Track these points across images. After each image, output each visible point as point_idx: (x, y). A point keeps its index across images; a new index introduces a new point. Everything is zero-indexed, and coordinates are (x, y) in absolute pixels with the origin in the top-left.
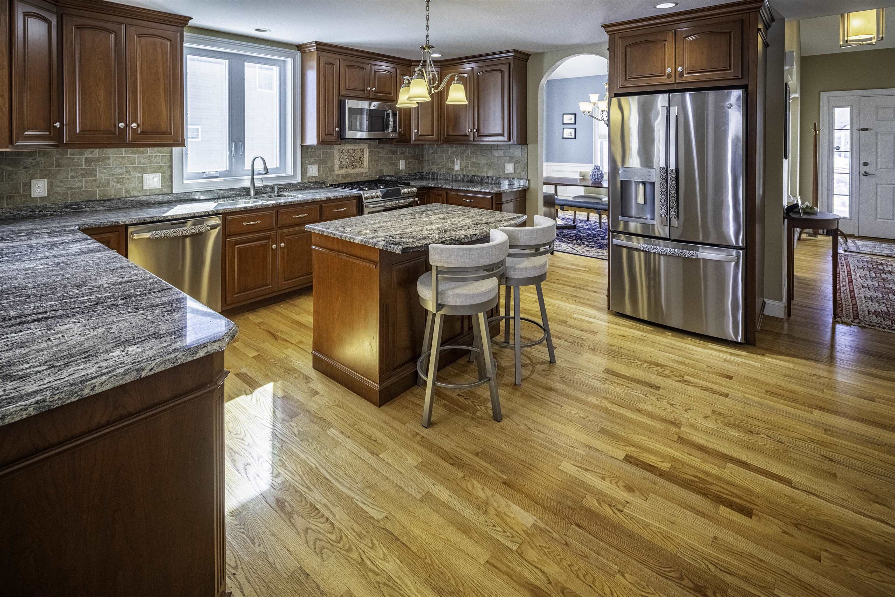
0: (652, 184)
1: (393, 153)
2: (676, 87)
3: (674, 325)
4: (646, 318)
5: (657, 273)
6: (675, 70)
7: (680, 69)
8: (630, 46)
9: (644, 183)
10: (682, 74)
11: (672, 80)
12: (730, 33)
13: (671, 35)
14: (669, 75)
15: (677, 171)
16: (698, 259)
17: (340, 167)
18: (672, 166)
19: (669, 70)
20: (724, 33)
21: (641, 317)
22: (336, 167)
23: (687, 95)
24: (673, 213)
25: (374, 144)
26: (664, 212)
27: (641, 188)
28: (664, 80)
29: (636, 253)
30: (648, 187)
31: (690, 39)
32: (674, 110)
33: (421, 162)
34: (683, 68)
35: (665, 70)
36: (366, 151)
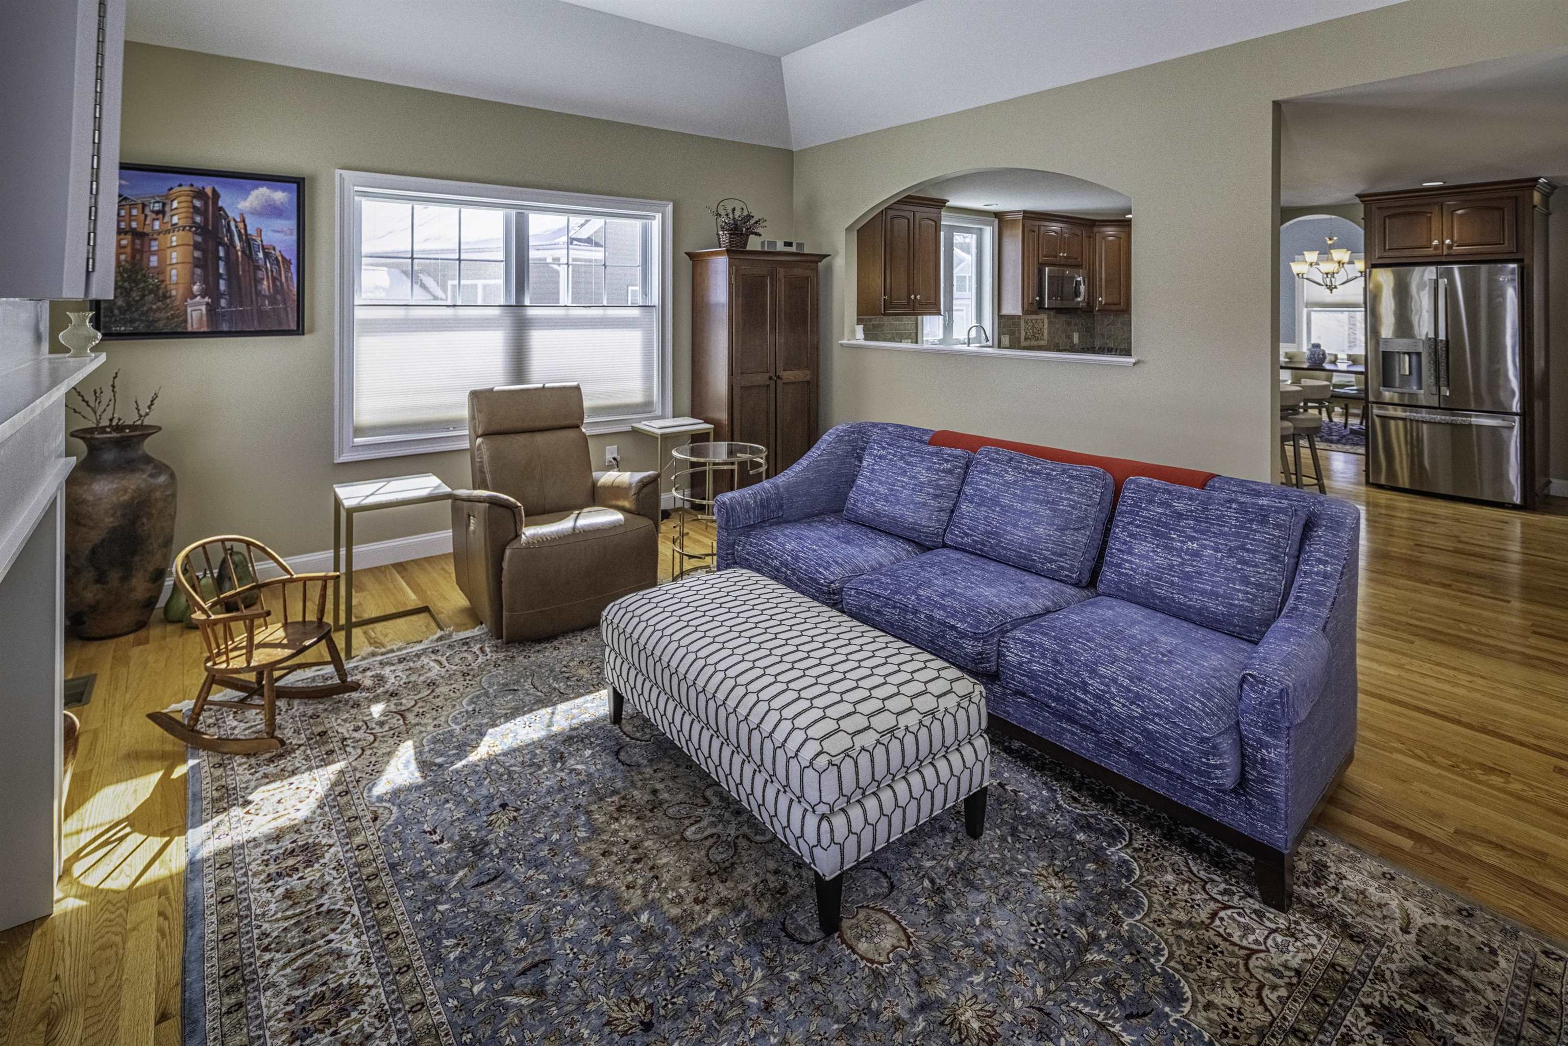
0: (1419, 354)
1: (1069, 324)
2: (1444, 259)
3: (1442, 491)
4: (1407, 486)
5: (1420, 440)
6: (1443, 243)
7: (1448, 241)
8: (1389, 217)
9: (1409, 354)
10: (1450, 247)
11: (1439, 252)
12: (1502, 209)
13: (1436, 209)
14: (1436, 247)
15: (1447, 341)
16: (1470, 425)
17: (1026, 339)
18: (1442, 336)
19: (1436, 242)
20: (1497, 208)
21: (1401, 485)
22: (1022, 338)
23: (1456, 269)
24: (1443, 381)
25: (1052, 313)
26: (1432, 380)
27: (1407, 357)
28: (1431, 251)
29: (1392, 422)
30: (1414, 358)
31: (1460, 212)
32: (1443, 282)
33: (1092, 336)
34: (1452, 240)
35: (1431, 242)
36: (1046, 321)
